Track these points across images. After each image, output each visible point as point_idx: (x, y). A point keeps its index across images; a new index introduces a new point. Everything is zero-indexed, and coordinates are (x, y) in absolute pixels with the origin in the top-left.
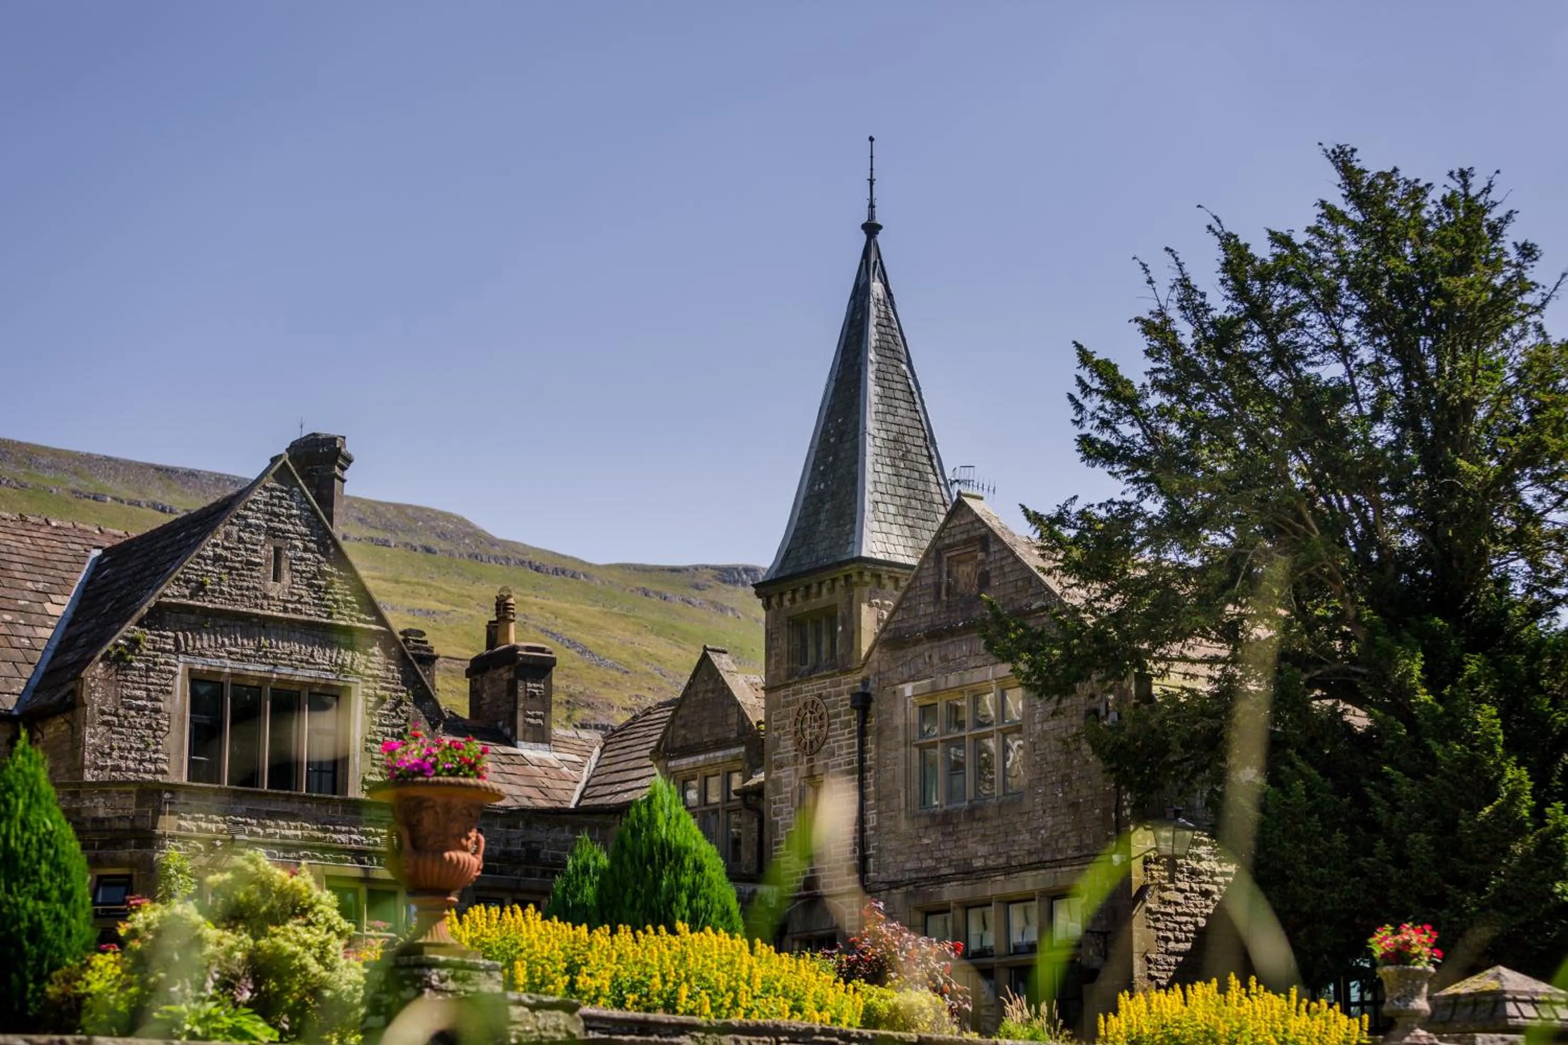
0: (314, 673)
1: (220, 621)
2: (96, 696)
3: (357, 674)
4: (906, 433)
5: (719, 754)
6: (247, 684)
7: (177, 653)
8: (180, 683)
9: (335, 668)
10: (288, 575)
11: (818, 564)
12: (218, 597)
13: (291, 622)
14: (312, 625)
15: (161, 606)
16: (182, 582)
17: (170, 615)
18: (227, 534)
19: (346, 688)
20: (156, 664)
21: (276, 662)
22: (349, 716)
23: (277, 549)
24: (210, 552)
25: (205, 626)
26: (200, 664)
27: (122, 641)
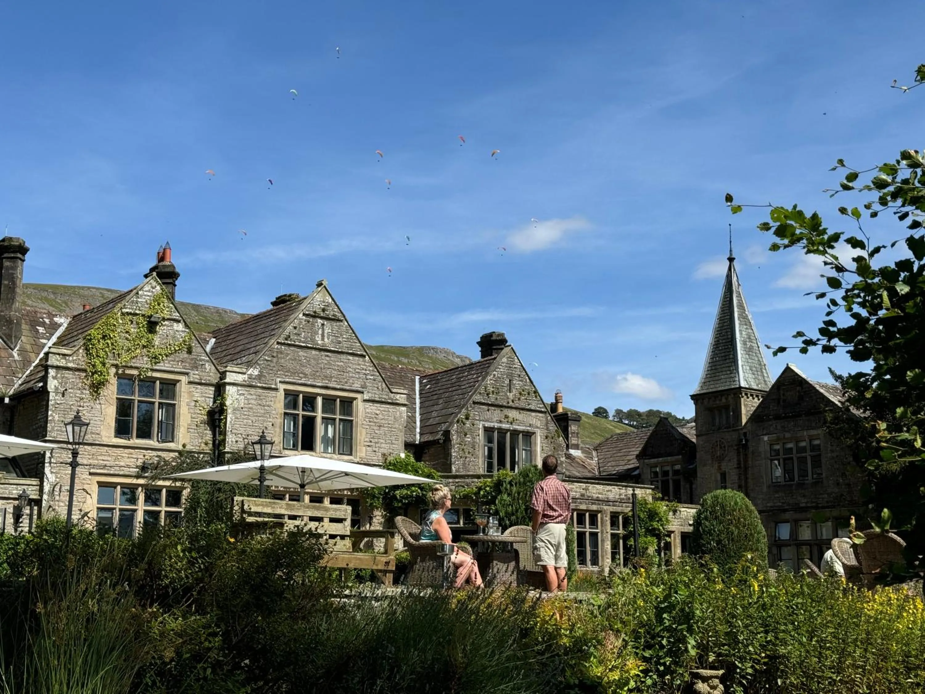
0: (524, 428)
1: (493, 408)
2: (454, 437)
3: (537, 427)
4: (749, 338)
5: (669, 458)
6: (502, 432)
7: (480, 420)
8: (481, 432)
9: (530, 425)
10: (514, 390)
11: (720, 389)
12: (492, 399)
13: (516, 408)
14: (523, 409)
15: (474, 403)
16: (480, 394)
17: (477, 406)
18: (494, 375)
19: (534, 433)
20: (473, 425)
21: (511, 423)
22: (535, 444)
23: (510, 381)
24: (489, 382)
25: (488, 410)
26: (487, 424)
27: (462, 416)
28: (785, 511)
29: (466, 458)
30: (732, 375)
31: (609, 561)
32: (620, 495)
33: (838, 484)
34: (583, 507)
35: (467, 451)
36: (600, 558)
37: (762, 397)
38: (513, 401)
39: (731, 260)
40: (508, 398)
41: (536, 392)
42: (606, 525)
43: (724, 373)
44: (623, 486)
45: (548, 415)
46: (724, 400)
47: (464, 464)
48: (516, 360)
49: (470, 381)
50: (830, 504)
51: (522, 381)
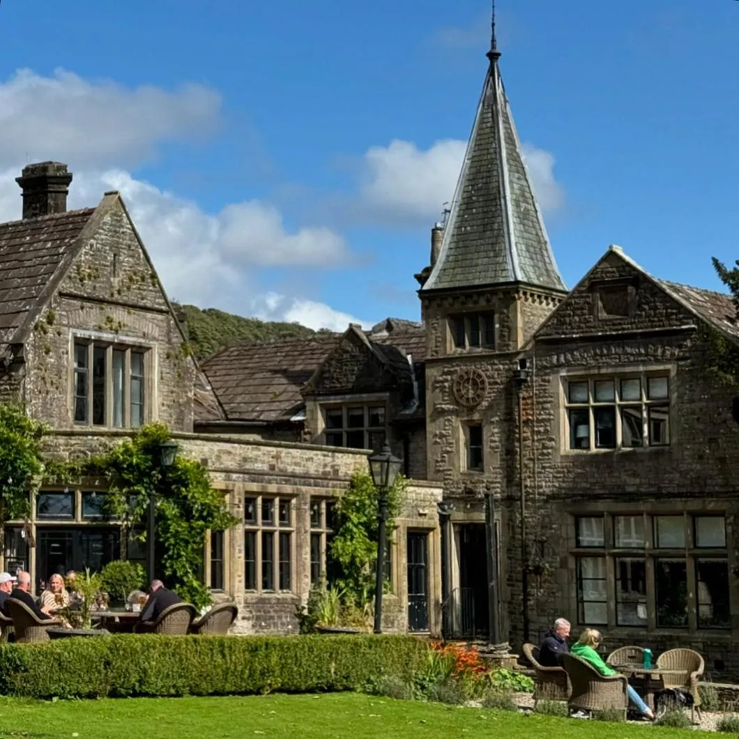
0: (135, 339)
1: (89, 305)
2: (30, 356)
3: (154, 339)
4: (523, 196)
5: (364, 395)
6: (101, 346)
7: (68, 326)
8: (70, 346)
9: (144, 336)
10: (121, 273)
11: (477, 282)
12: (88, 289)
13: (124, 305)
14: (134, 307)
15: (61, 294)
16: (70, 277)
17: (65, 300)
18: (92, 246)
19: (149, 348)
20: (59, 334)
21: (117, 332)
22: (151, 367)
23: (115, 255)
24: (83, 258)
25: (82, 308)
26: (81, 333)
27: (40, 318)
28: (597, 497)
29: (47, 392)
30: (499, 259)
31: (308, 580)
32: (325, 466)
33: (701, 457)
34: (273, 488)
35: (48, 380)
36: (294, 576)
37: (560, 301)
38: (119, 292)
39: (493, 56)
40: (112, 287)
41: (154, 276)
42: (304, 519)
43: (482, 254)
44: (329, 451)
45: (171, 317)
46: (482, 302)
47: (45, 404)
48: (125, 220)
49: (41, 254)
50: (684, 490)
51: (132, 257)
